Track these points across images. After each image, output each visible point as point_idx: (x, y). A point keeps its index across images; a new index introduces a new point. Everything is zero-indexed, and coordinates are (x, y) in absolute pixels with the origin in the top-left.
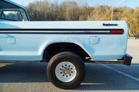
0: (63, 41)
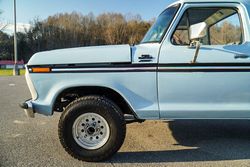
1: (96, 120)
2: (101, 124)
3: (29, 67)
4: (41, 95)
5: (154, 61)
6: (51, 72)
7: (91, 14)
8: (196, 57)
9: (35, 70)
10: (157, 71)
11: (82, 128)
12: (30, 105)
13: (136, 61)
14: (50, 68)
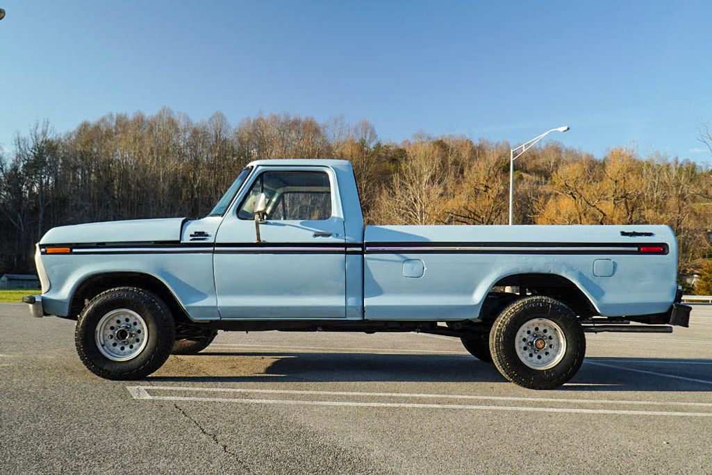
0: (535, 270)
1: (131, 322)
2: (138, 327)
3: (42, 246)
4: (55, 285)
5: (210, 240)
6: (71, 253)
7: (219, 116)
8: (258, 234)
9: (49, 250)
10: (214, 252)
11: (111, 332)
12: (38, 299)
13: (187, 239)
14: (70, 248)
